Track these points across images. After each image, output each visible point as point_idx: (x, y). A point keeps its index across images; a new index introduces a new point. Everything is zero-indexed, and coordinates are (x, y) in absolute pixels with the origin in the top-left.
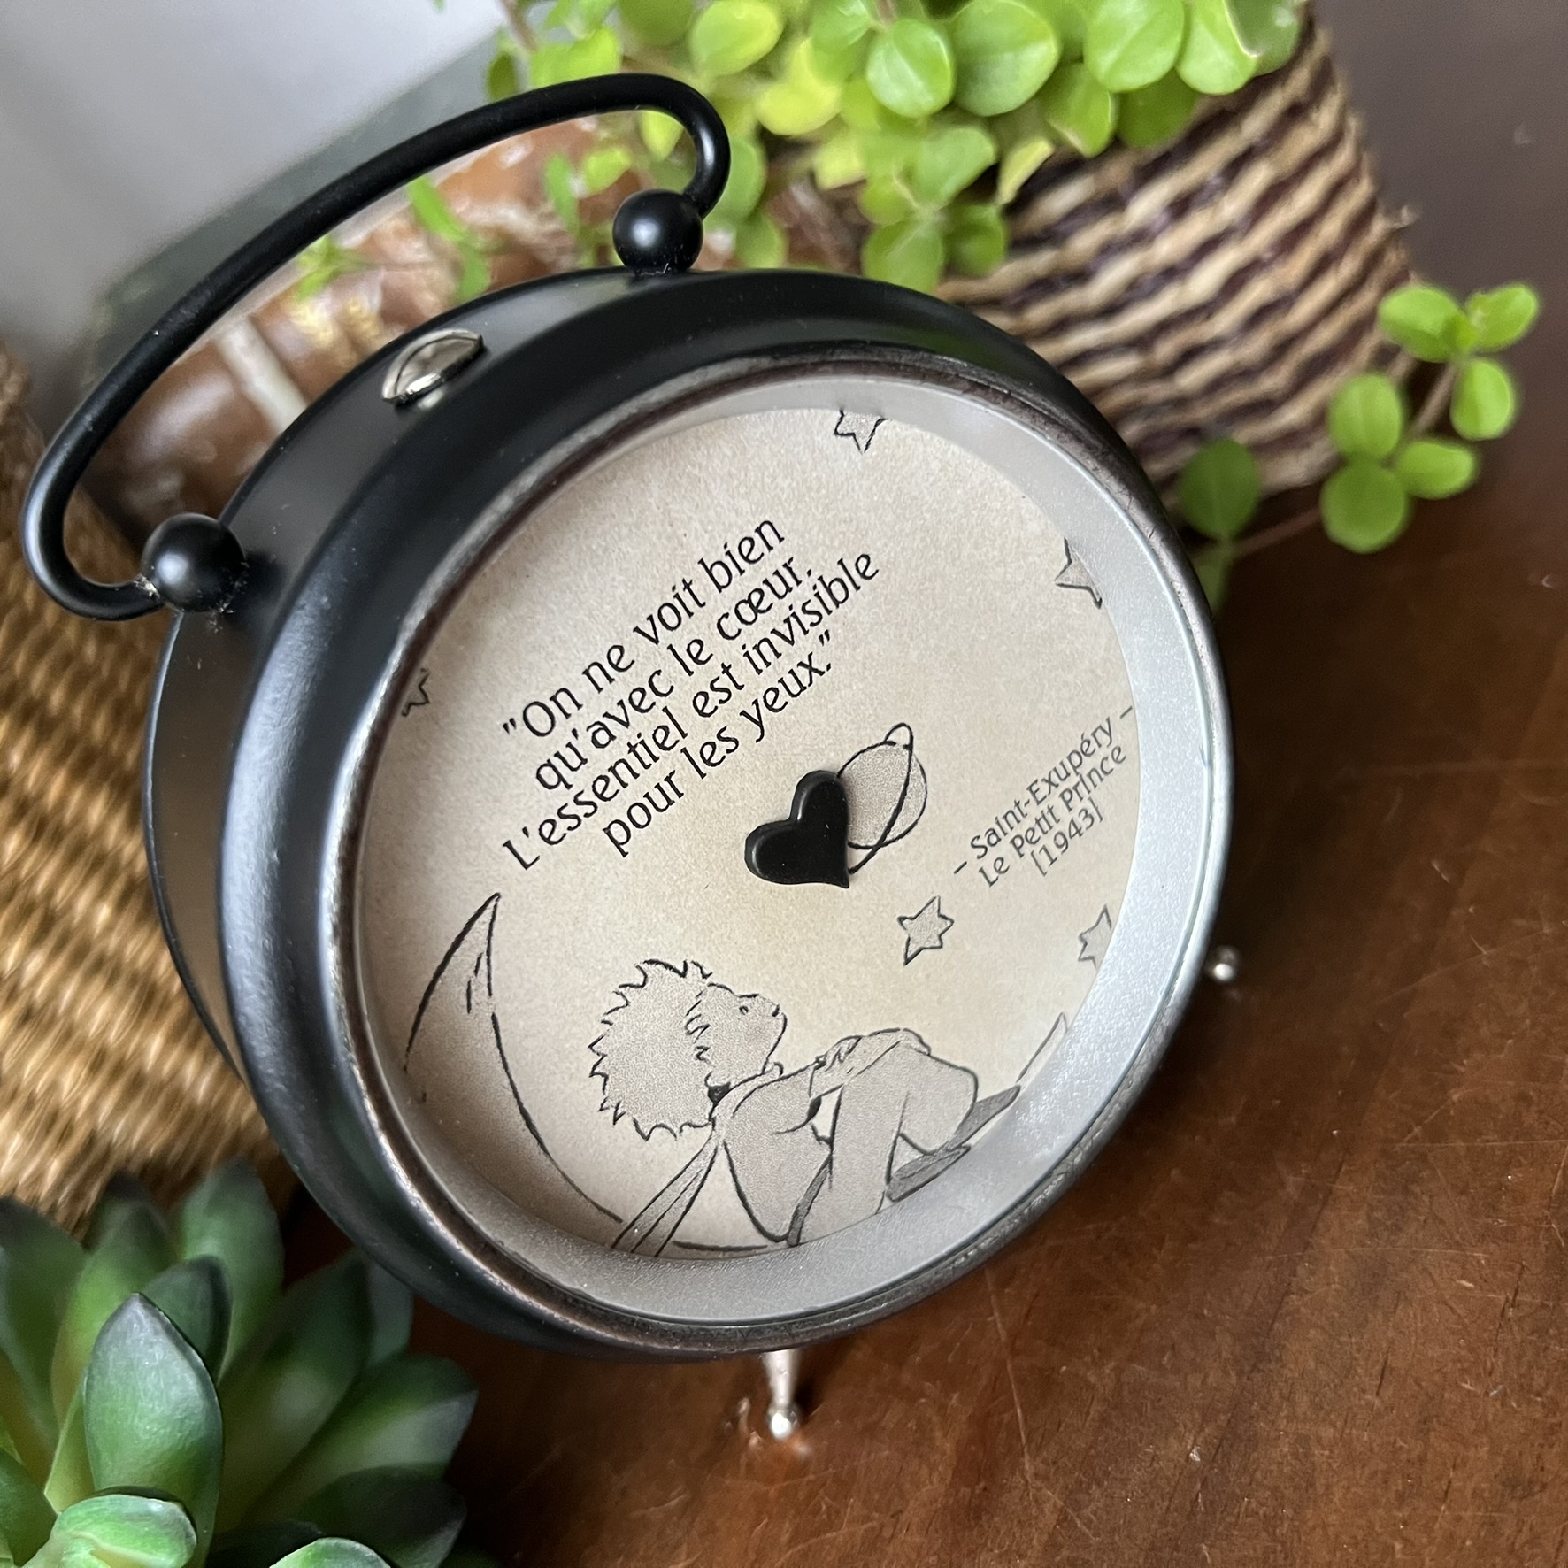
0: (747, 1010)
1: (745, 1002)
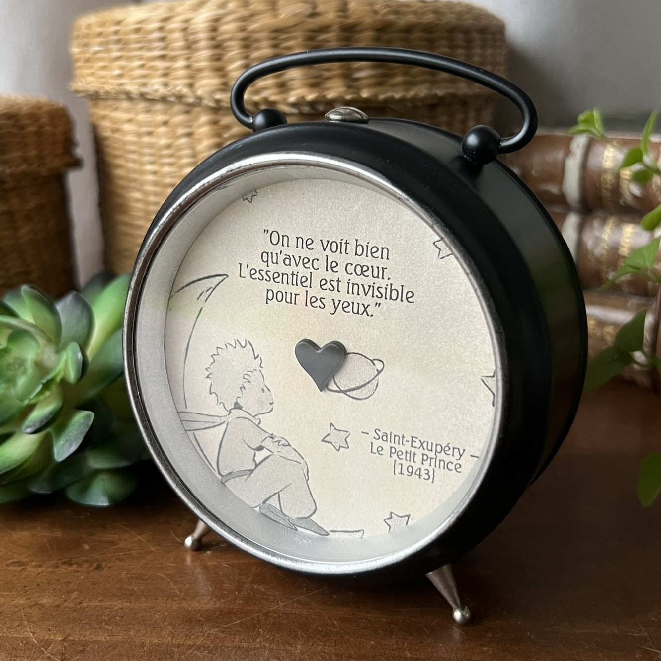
0: (264, 392)
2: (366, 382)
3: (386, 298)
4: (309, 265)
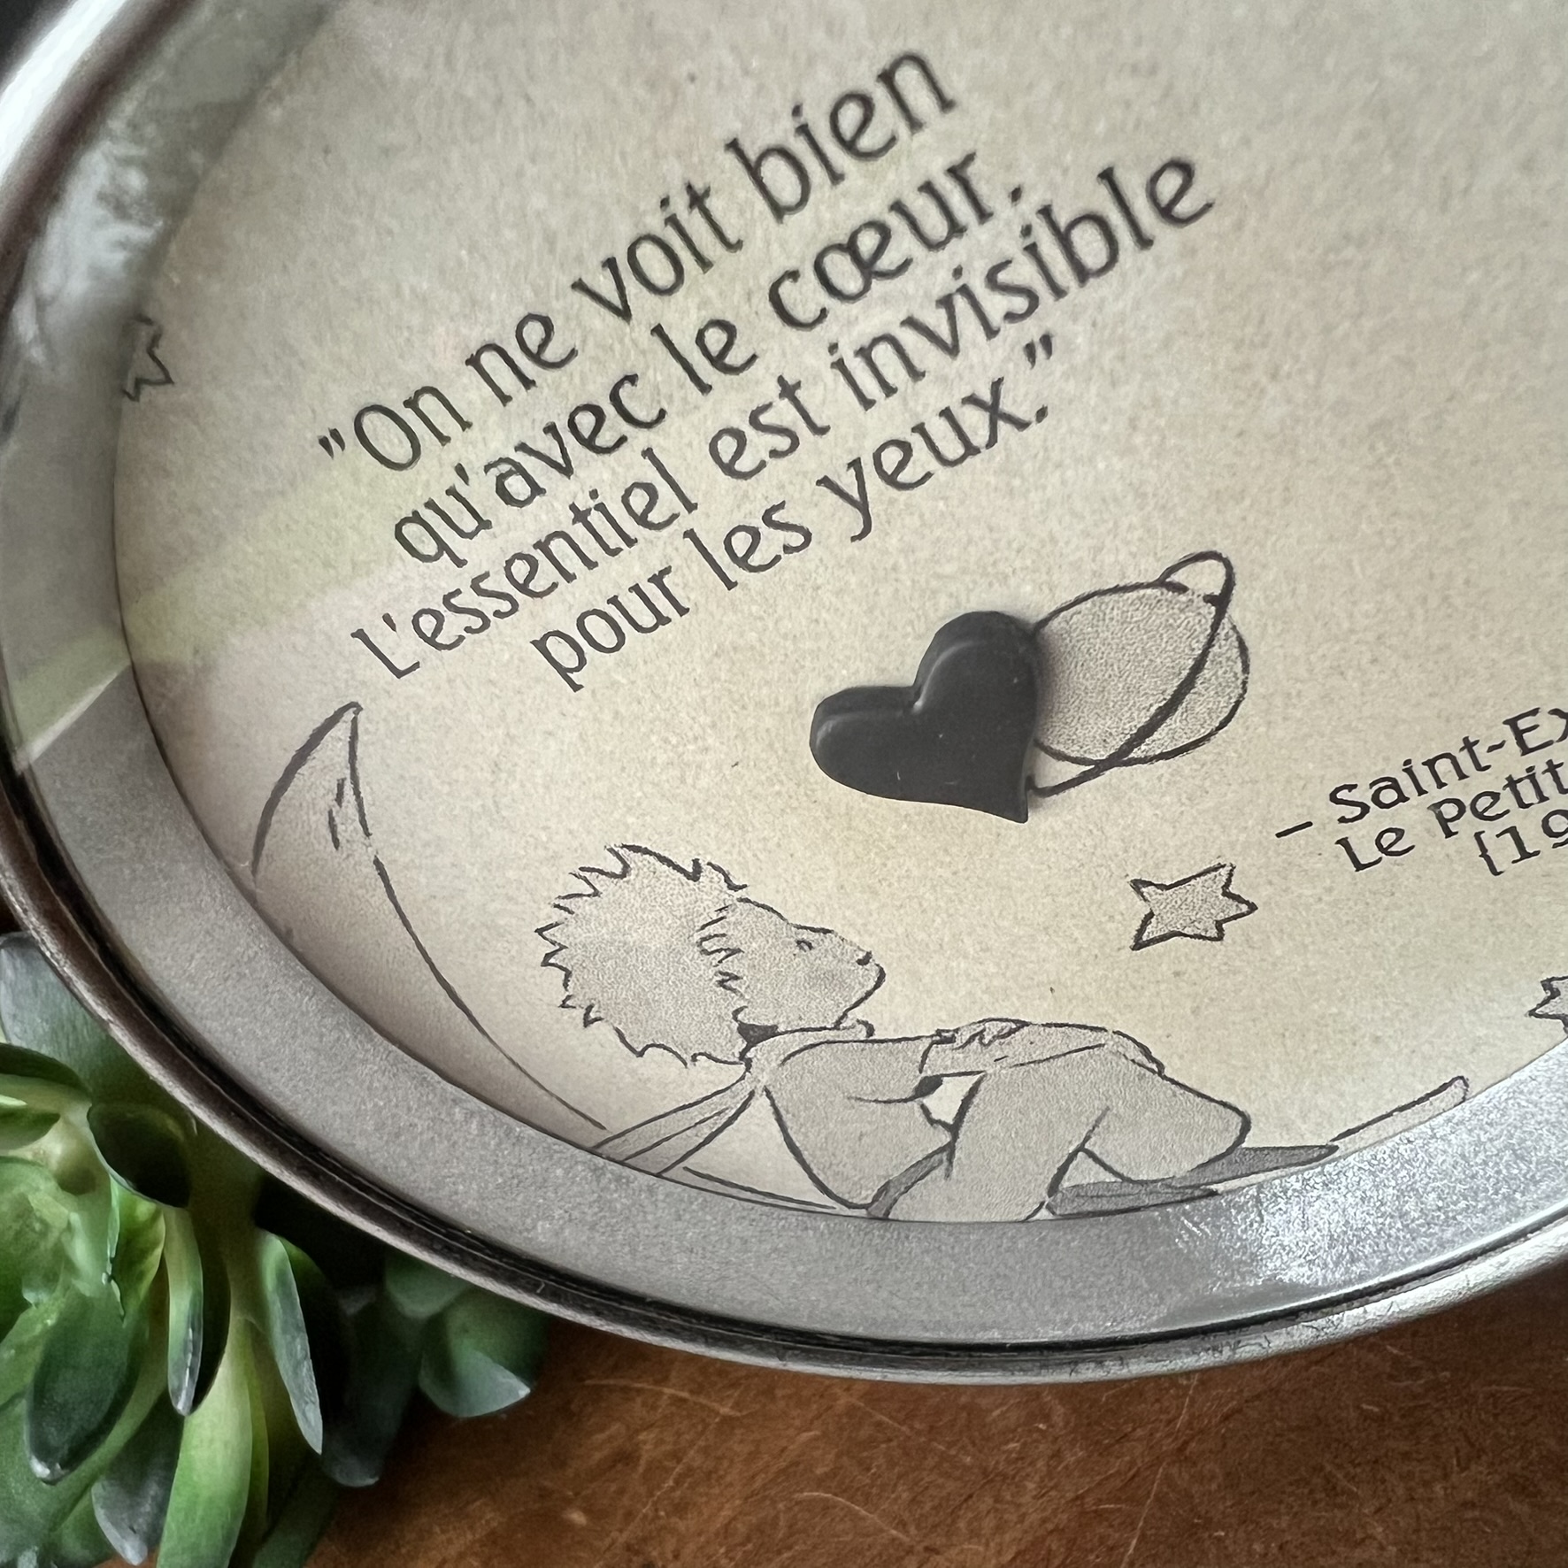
3: (1058, 292)
4: (614, 426)
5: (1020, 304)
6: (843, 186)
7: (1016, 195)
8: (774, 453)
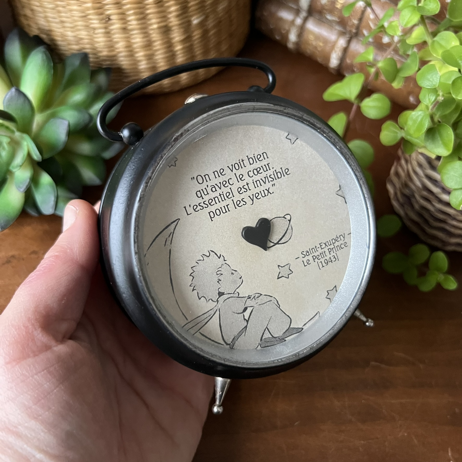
0: (233, 274)
1: (233, 272)
2: (286, 230)
4: (227, 184)
5: (272, 180)
6: (257, 163)
7: (273, 168)
8: (244, 192)
